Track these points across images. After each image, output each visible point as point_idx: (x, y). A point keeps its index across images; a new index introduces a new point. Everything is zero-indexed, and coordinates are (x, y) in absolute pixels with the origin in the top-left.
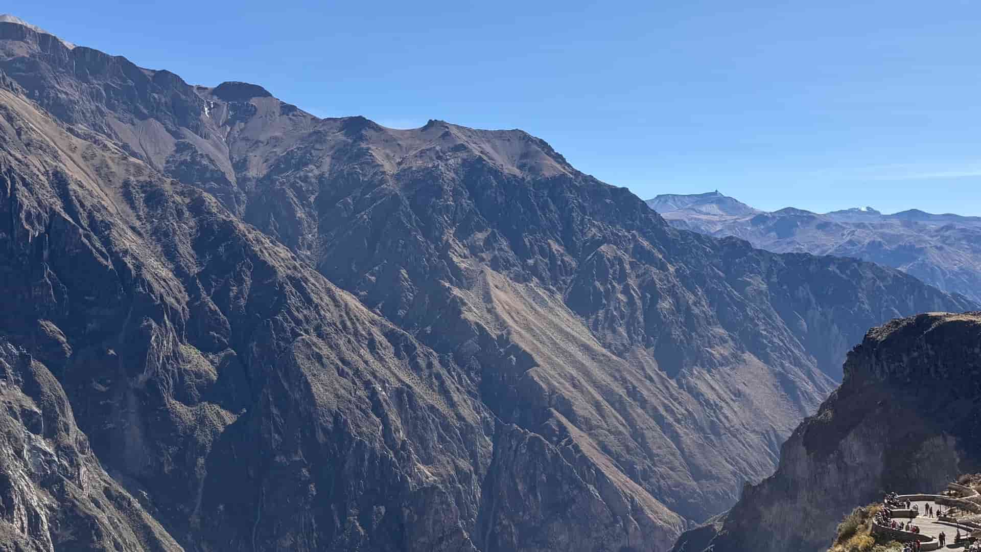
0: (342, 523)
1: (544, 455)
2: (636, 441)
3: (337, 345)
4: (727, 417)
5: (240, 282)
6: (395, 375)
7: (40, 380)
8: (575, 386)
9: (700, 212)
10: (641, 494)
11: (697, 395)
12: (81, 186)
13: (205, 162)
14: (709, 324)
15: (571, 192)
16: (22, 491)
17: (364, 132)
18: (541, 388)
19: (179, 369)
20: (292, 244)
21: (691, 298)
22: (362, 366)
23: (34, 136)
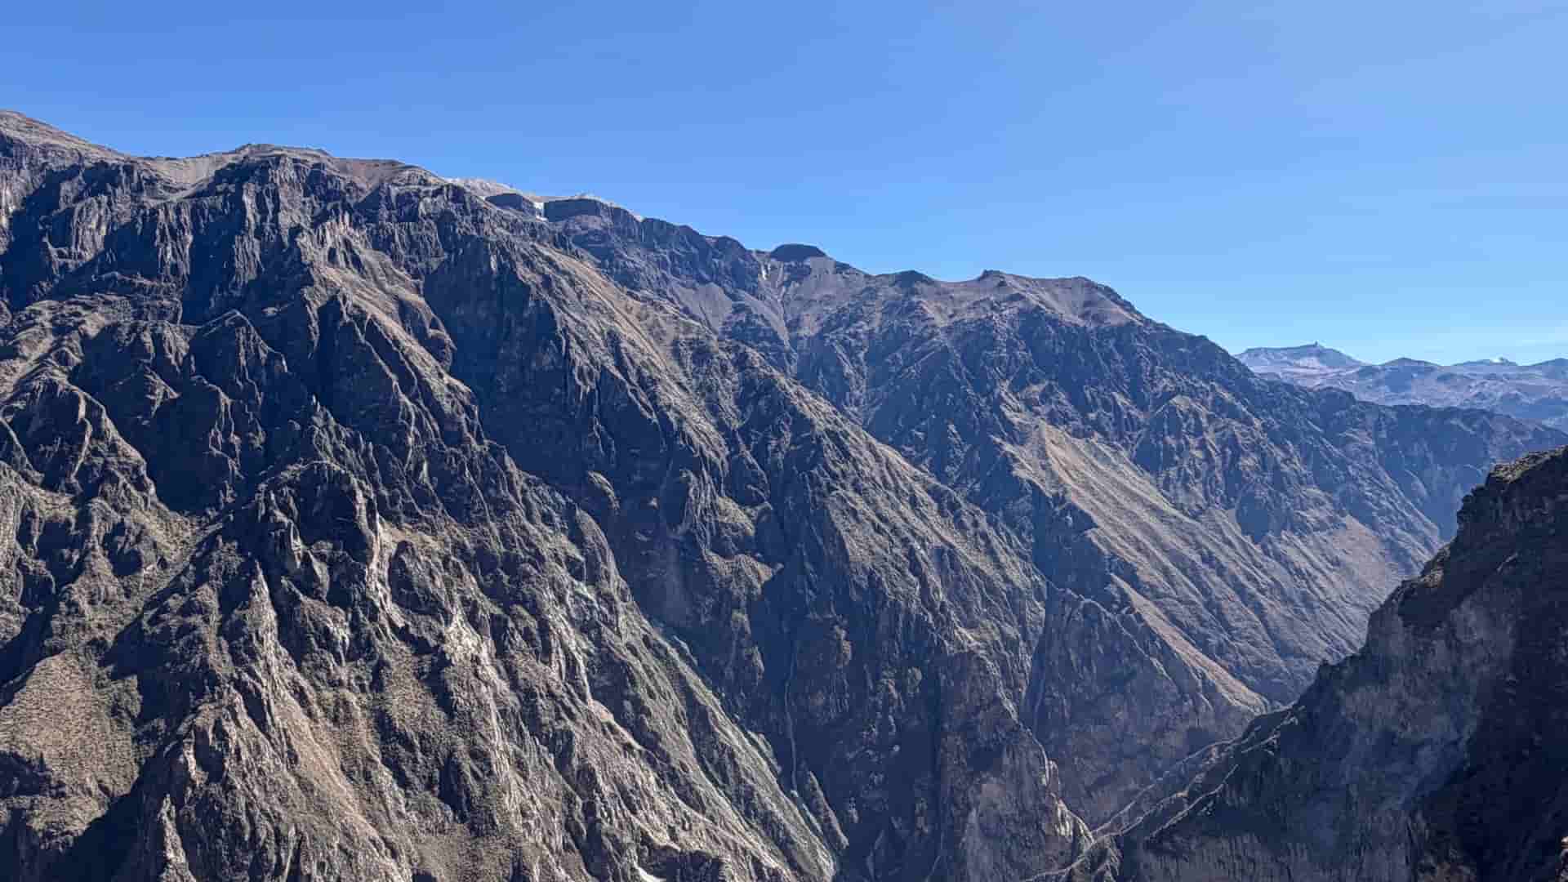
0: (875, 685)
1: (1101, 624)
2: (1210, 611)
3: (875, 502)
4: (1321, 588)
5: (779, 436)
6: (936, 533)
7: (584, 528)
8: (1139, 550)
9: (1298, 366)
10: (1216, 672)
11: (1285, 562)
12: (633, 344)
13: (759, 322)
14: (1301, 483)
15: (1140, 341)
16: (560, 635)
17: (915, 286)
18: (1099, 551)
19: (716, 522)
20: (838, 399)
21: (1279, 455)
22: (900, 523)
23: (594, 299)
